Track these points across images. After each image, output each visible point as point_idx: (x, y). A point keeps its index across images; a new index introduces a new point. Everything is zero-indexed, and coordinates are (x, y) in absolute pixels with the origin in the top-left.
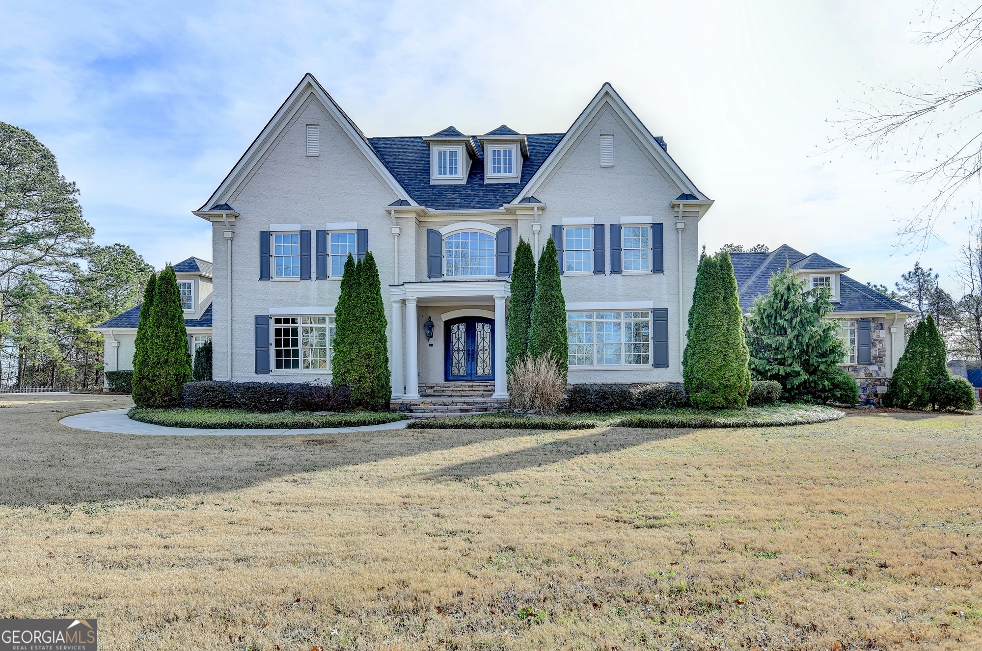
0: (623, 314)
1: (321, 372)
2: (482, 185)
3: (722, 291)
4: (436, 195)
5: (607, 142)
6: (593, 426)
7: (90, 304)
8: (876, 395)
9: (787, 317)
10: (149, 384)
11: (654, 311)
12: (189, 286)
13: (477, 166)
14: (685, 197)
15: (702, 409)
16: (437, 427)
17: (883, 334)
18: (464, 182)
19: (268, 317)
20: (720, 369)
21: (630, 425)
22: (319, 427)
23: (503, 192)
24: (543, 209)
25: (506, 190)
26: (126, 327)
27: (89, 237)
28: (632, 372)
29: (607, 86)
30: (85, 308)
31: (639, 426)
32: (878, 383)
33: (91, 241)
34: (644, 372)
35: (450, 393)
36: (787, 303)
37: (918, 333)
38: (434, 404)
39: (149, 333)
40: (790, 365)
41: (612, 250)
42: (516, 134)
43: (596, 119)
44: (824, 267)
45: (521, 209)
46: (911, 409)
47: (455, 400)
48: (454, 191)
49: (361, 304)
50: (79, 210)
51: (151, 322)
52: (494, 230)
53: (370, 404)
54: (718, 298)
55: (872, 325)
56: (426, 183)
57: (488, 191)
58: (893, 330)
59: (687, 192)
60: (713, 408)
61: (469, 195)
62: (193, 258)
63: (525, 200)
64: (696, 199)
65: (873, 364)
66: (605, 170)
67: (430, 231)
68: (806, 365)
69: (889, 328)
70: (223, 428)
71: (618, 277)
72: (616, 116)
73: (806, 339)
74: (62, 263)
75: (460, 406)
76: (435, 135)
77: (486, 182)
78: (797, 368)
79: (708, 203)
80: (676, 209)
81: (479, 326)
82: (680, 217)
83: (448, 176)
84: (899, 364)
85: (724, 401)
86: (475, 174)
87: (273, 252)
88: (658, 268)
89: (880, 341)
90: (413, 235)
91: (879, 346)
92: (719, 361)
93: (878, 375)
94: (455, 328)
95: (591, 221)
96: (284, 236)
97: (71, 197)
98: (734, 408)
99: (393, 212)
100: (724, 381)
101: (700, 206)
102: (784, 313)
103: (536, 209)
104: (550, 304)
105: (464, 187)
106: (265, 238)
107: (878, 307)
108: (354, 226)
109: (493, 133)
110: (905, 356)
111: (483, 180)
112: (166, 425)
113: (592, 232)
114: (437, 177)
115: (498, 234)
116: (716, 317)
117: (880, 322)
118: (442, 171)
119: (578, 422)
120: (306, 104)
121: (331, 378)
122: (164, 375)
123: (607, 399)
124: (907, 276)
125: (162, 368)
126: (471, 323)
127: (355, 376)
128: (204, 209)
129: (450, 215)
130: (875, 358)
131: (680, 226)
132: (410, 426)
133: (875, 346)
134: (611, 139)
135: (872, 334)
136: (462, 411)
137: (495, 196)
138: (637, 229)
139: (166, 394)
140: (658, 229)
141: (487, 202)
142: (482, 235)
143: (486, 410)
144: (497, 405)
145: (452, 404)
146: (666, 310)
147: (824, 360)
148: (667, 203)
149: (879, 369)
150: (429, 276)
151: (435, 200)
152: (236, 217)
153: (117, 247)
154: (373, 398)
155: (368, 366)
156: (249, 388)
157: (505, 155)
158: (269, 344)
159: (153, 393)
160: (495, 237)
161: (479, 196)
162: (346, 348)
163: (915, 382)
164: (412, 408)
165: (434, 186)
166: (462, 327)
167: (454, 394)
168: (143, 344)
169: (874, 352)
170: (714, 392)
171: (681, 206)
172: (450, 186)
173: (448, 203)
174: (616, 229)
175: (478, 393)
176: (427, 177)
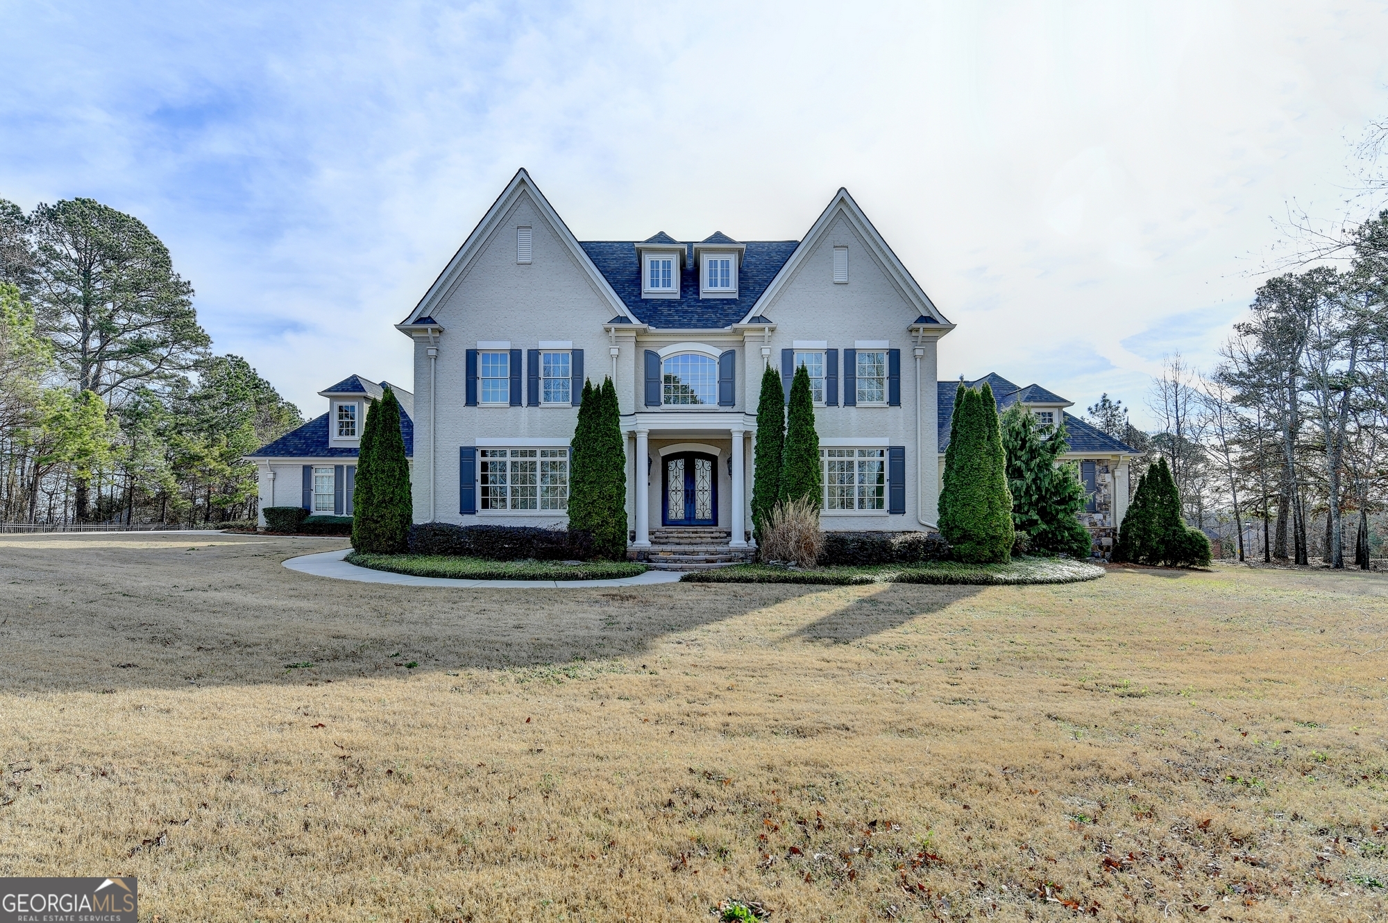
0: (856, 452)
1: (532, 514)
2: (698, 300)
3: (987, 430)
4: (650, 310)
5: (840, 256)
6: (871, 582)
7: (206, 426)
8: (1101, 547)
9: (1023, 459)
10: (373, 526)
11: (891, 449)
12: (353, 407)
13: (690, 277)
14: (923, 319)
15: (967, 562)
16: (715, 581)
17: (1108, 478)
18: (678, 297)
19: (474, 449)
20: (985, 518)
21: (911, 580)
22: (583, 579)
23: (722, 309)
24: (772, 330)
25: (726, 307)
26: (283, 455)
27: (206, 346)
28: (866, 519)
29: (843, 191)
30: (201, 430)
31: (919, 583)
32: (1103, 534)
33: (208, 351)
34: (880, 519)
35: (677, 541)
36: (1024, 441)
37: (1150, 477)
38: (674, 553)
39: (373, 465)
40: (1027, 513)
41: (845, 379)
42: (731, 242)
43: (830, 229)
44: (1047, 400)
45: (749, 330)
46: (1142, 564)
47: (696, 548)
48: (669, 306)
49: (602, 437)
50: (192, 314)
51: (375, 453)
52: (718, 352)
53: (610, 552)
54: (983, 438)
55: (1097, 467)
56: (636, 296)
57: (706, 307)
58: (1117, 473)
59: (925, 314)
60: (979, 562)
61: (686, 312)
62: (355, 376)
63: (753, 319)
64: (936, 322)
65: (1098, 512)
66: (839, 286)
67: (647, 353)
68: (1043, 513)
69: (1113, 472)
70: (483, 579)
71: (852, 409)
72: (850, 226)
73: (1046, 483)
74: (172, 377)
75: (702, 557)
76: (647, 242)
77: (702, 296)
78: (1036, 517)
79: (950, 327)
80: (914, 334)
81: (699, 463)
82: (919, 343)
83: (661, 289)
84: (1128, 512)
85: (990, 554)
86: (688, 286)
87: (480, 374)
88: (895, 400)
89: (1106, 486)
90: (633, 357)
91: (1104, 491)
92: (985, 509)
93: (1103, 525)
94: (672, 464)
95: (823, 345)
96: (494, 355)
97: (185, 298)
98: (1001, 562)
99: (613, 330)
100: (990, 532)
101: (940, 330)
102: (1019, 453)
103: (767, 329)
104: (806, 441)
105: (679, 302)
106: (471, 356)
107: (1103, 447)
108: (569, 345)
109: (709, 240)
110: (1135, 503)
111: (698, 294)
112: (416, 575)
113: (824, 358)
114: (649, 290)
115: (721, 357)
116: (981, 459)
117: (1106, 464)
118: (654, 283)
119: (857, 577)
120: (518, 203)
121: (567, 520)
122: (389, 516)
123: (867, 549)
124: (1094, 410)
125: (386, 507)
126: (690, 459)
127: (596, 520)
128: (406, 323)
129: (667, 335)
130: (1100, 505)
131: (919, 352)
132: (684, 579)
133: (1099, 491)
134: (844, 252)
135: (1097, 478)
136: (708, 561)
137: (715, 313)
138: (873, 355)
139: (391, 538)
140: (894, 355)
141: (707, 320)
142: (704, 359)
143: (730, 560)
144: (742, 555)
145: (693, 553)
146: (903, 448)
147: (1063, 507)
148: (904, 327)
149: (1105, 517)
150: (646, 405)
151: (651, 316)
152: (440, 332)
153: (229, 359)
154: (613, 546)
155: (610, 508)
156: (483, 532)
157: (722, 266)
158: (475, 480)
159: (377, 536)
160: (718, 360)
161: (697, 313)
162: (586, 488)
163: (1147, 532)
164: (650, 557)
165: (646, 301)
166: (681, 463)
167: (682, 541)
168: (367, 479)
169: (1099, 499)
170: (979, 543)
171: (921, 330)
172: (664, 301)
173: (666, 321)
174: (851, 354)
175: (704, 540)
176: (636, 289)
